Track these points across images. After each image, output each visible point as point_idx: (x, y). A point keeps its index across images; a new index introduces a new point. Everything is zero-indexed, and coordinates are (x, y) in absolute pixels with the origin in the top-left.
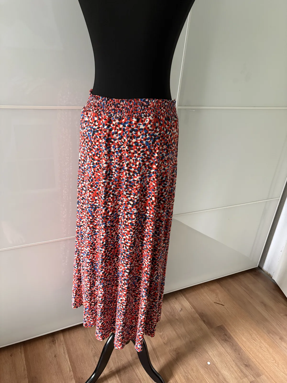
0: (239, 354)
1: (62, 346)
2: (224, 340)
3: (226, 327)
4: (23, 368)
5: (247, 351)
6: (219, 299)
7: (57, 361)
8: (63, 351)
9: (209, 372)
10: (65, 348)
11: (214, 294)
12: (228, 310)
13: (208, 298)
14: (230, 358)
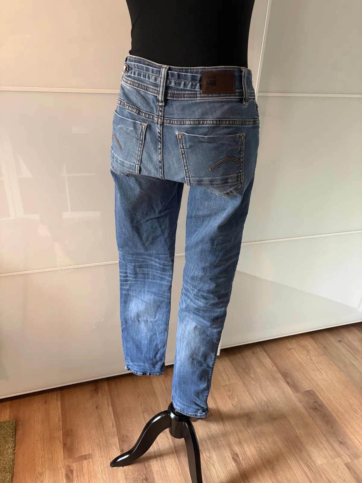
0: (333, 428)
1: (106, 396)
3: (317, 393)
4: (58, 418)
5: (345, 425)
6: (311, 358)
7: (98, 413)
8: (106, 402)
10: (110, 399)
11: (305, 351)
12: (321, 371)
13: (297, 355)
14: (320, 431)
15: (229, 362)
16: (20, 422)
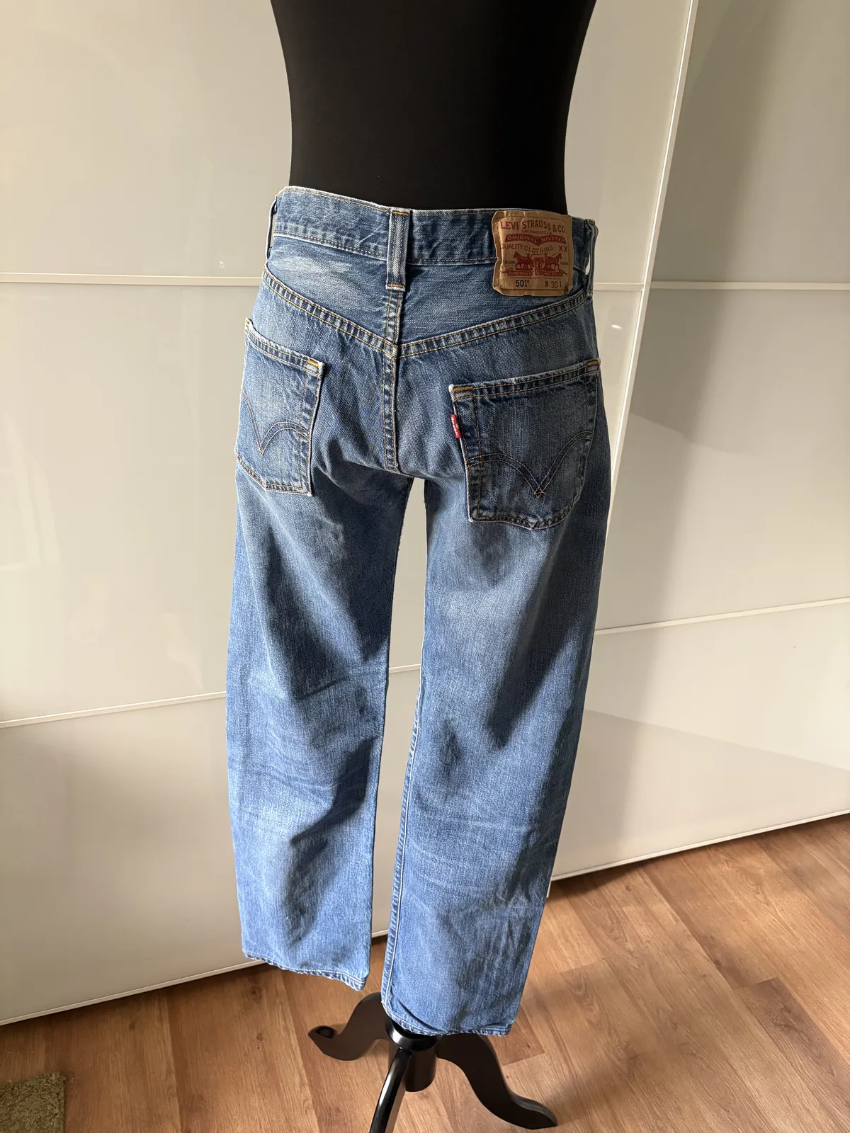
0: (833, 1075)
1: (280, 1007)
2: (781, 1025)
3: (787, 986)
4: (164, 1067)
6: (765, 898)
7: (265, 1052)
8: (282, 1023)
9: (732, 1121)
10: (290, 1013)
11: (751, 883)
12: (794, 932)
13: (732, 892)
14: (802, 1082)
15: (572, 913)
16: (73, 1079)
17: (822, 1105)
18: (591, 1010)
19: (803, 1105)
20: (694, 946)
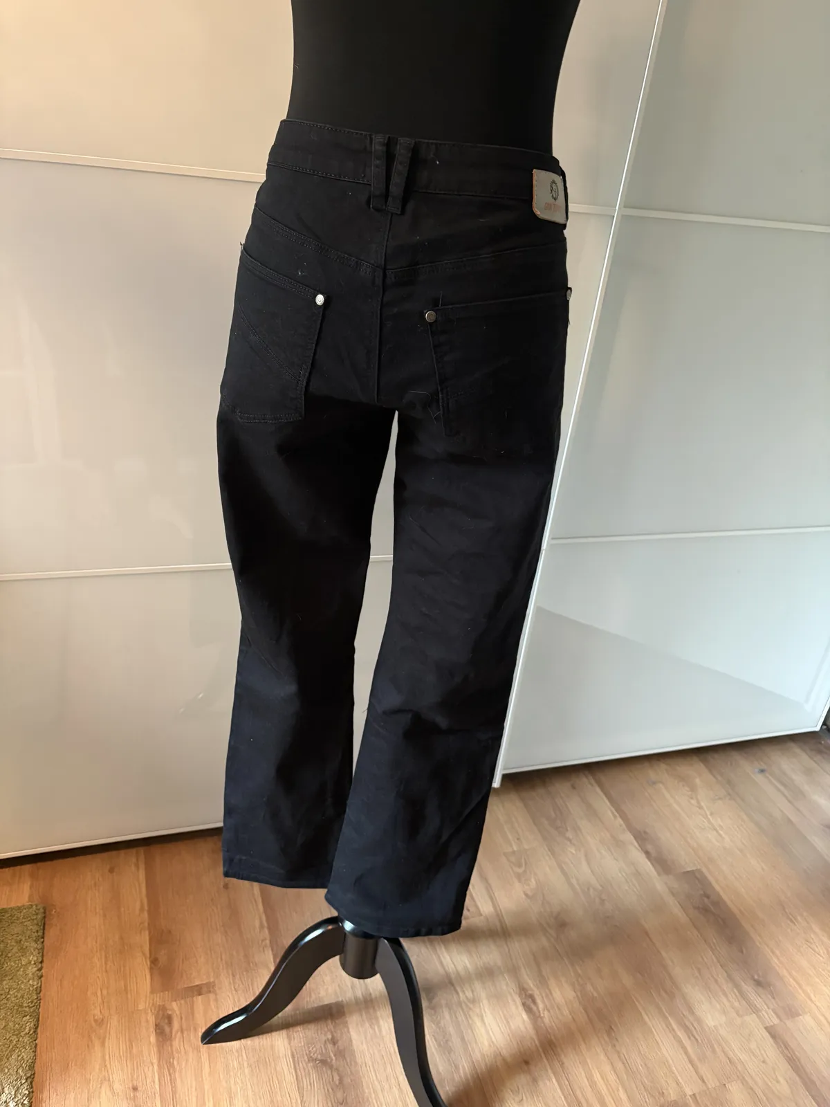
0: (742, 952)
3: (709, 876)
4: (138, 905)
5: (767, 946)
6: (698, 802)
7: (228, 899)
9: (646, 983)
11: (688, 789)
12: (721, 832)
13: (668, 796)
14: (713, 957)
15: (519, 804)
16: (54, 910)
17: (729, 977)
18: (529, 885)
19: (712, 976)
20: (628, 837)
